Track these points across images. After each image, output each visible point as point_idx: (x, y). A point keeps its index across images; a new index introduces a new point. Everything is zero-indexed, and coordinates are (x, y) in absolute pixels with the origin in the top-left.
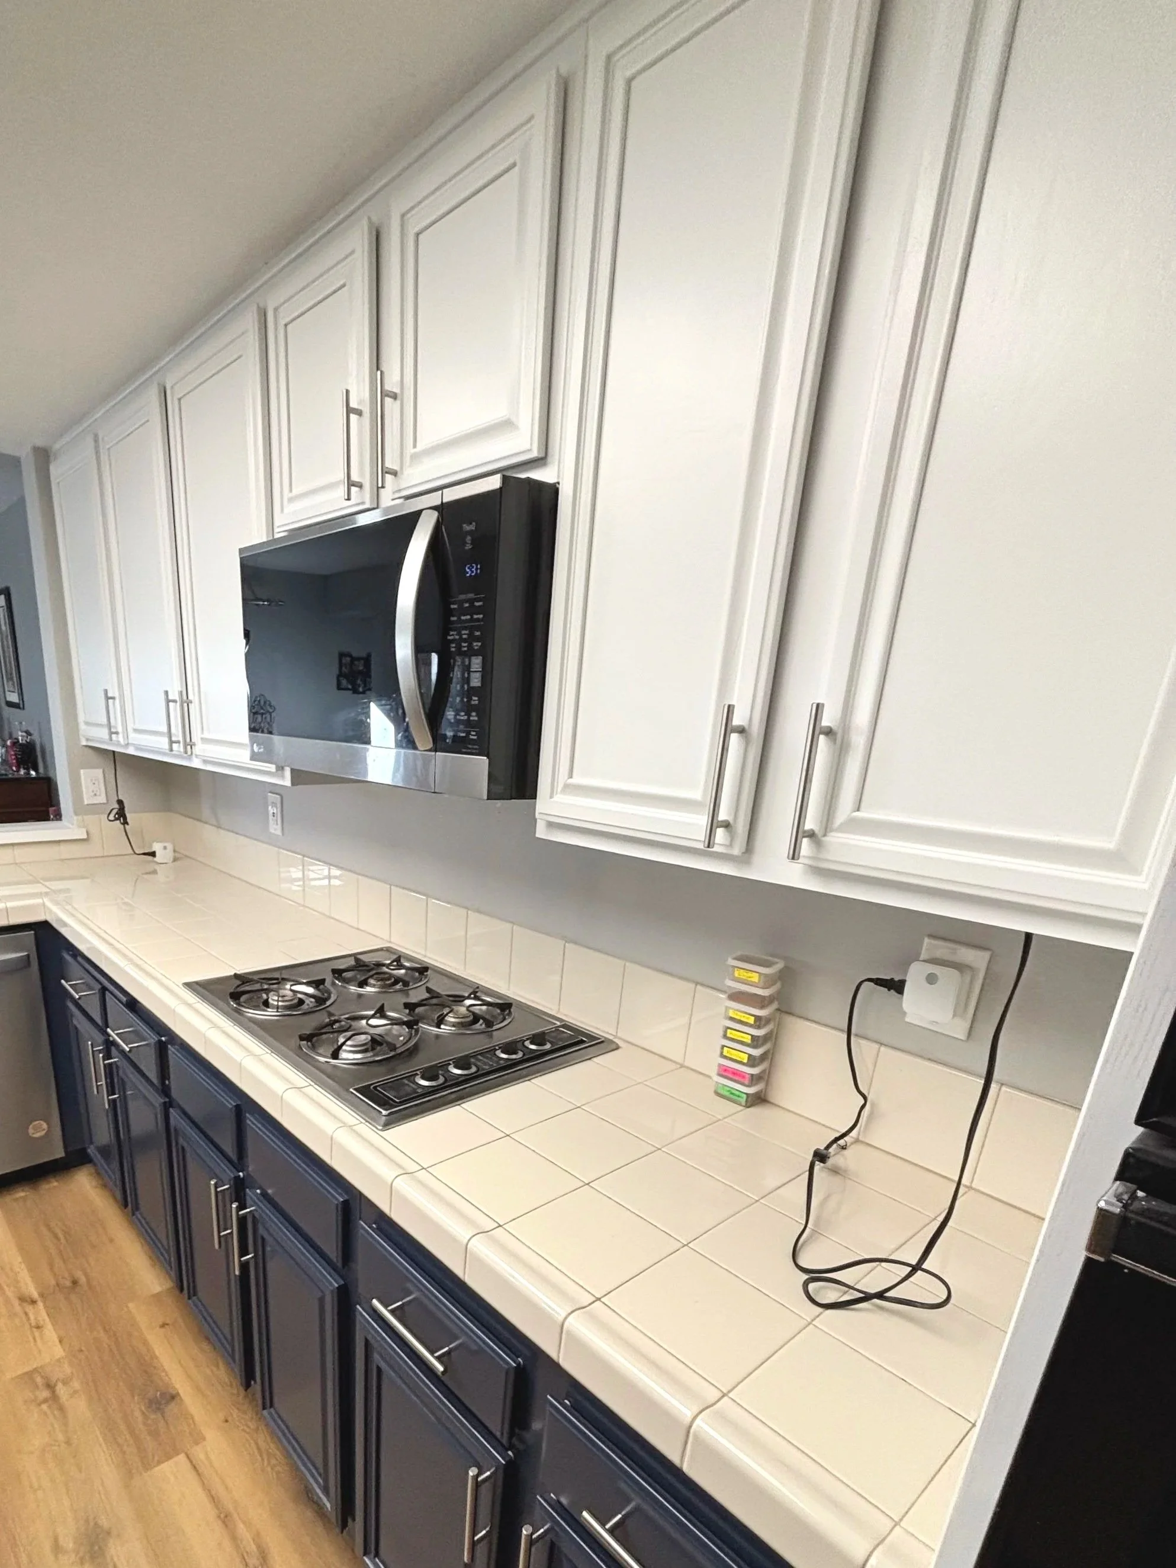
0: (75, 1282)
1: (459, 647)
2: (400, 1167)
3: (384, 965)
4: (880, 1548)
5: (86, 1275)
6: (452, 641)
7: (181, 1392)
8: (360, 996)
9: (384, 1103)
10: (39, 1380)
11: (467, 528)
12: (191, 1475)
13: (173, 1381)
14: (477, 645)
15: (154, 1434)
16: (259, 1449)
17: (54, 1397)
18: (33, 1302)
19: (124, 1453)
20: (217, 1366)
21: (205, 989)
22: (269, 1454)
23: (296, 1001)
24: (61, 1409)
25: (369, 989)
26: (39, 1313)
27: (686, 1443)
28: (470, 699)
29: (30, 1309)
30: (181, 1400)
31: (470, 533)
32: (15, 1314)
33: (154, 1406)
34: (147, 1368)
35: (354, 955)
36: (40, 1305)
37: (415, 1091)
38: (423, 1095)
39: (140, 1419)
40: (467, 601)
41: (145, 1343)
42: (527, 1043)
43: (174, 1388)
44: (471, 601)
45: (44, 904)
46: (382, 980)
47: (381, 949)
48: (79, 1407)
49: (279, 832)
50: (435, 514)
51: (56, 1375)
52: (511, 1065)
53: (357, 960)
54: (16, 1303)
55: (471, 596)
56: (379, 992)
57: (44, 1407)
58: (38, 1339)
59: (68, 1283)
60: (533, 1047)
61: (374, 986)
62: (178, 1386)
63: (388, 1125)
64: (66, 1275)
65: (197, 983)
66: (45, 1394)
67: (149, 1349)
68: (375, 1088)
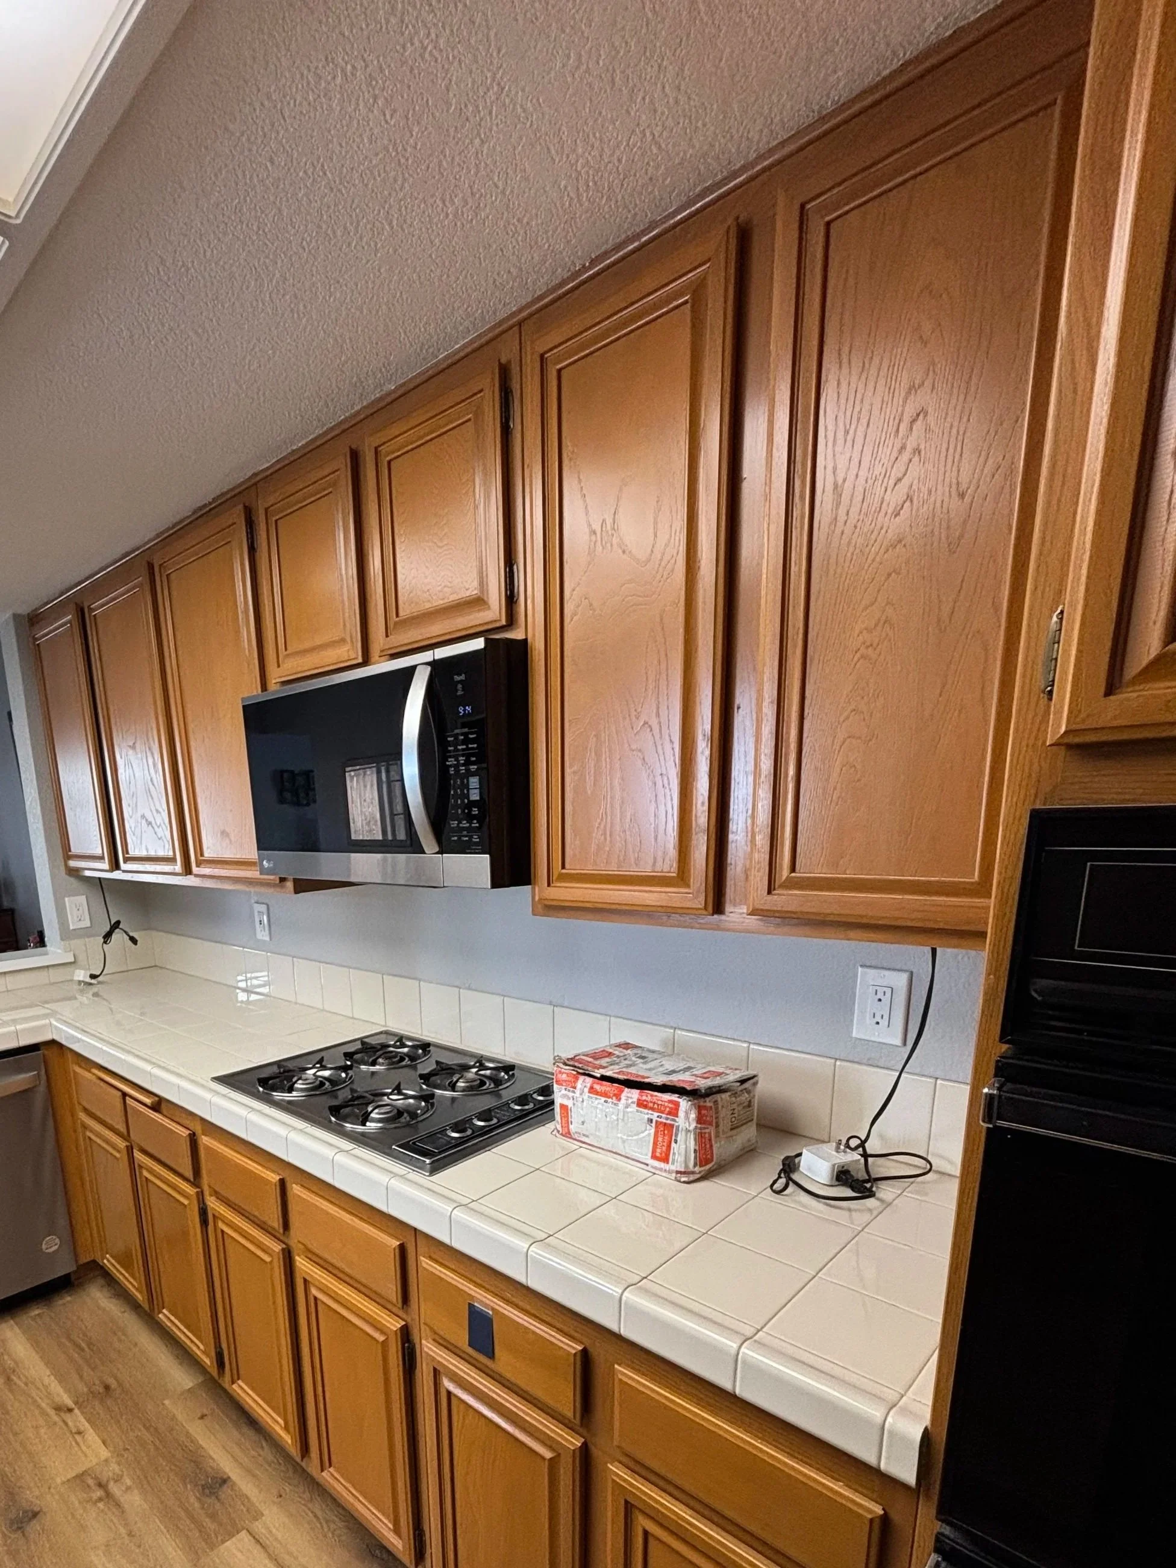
0: (107, 1388)
1: (457, 771)
2: (455, 1201)
3: (389, 1046)
4: (894, 1409)
5: (116, 1379)
6: (451, 766)
7: (231, 1475)
8: (373, 1073)
9: (425, 1153)
10: (90, 1482)
11: (457, 678)
12: (257, 1550)
13: (221, 1465)
14: (473, 768)
15: (213, 1516)
16: (316, 1516)
17: (108, 1495)
18: (70, 1410)
19: (187, 1537)
20: (262, 1447)
21: (232, 1081)
22: (327, 1522)
23: (318, 1083)
24: (118, 1505)
25: (378, 1067)
26: (78, 1419)
27: (736, 1369)
28: (470, 811)
29: (68, 1417)
30: (234, 1484)
31: (460, 682)
32: (55, 1423)
33: (207, 1491)
34: (196, 1459)
35: (361, 1039)
36: (76, 1411)
37: (449, 1143)
38: (455, 1146)
39: (197, 1505)
40: (462, 734)
41: (188, 1435)
42: (535, 1096)
43: (225, 1473)
44: (465, 734)
45: (51, 1024)
46: (390, 1058)
47: (381, 1033)
48: (134, 1501)
49: (267, 938)
50: (429, 669)
51: (106, 1474)
52: (524, 1115)
53: (363, 1043)
54: (52, 1412)
55: (466, 730)
56: (388, 1069)
57: (101, 1505)
58: (81, 1444)
59: (101, 1390)
60: (541, 1098)
61: (382, 1064)
62: (227, 1470)
63: (434, 1169)
64: (97, 1382)
65: (225, 1076)
66: (100, 1493)
67: (193, 1441)
68: (414, 1143)
